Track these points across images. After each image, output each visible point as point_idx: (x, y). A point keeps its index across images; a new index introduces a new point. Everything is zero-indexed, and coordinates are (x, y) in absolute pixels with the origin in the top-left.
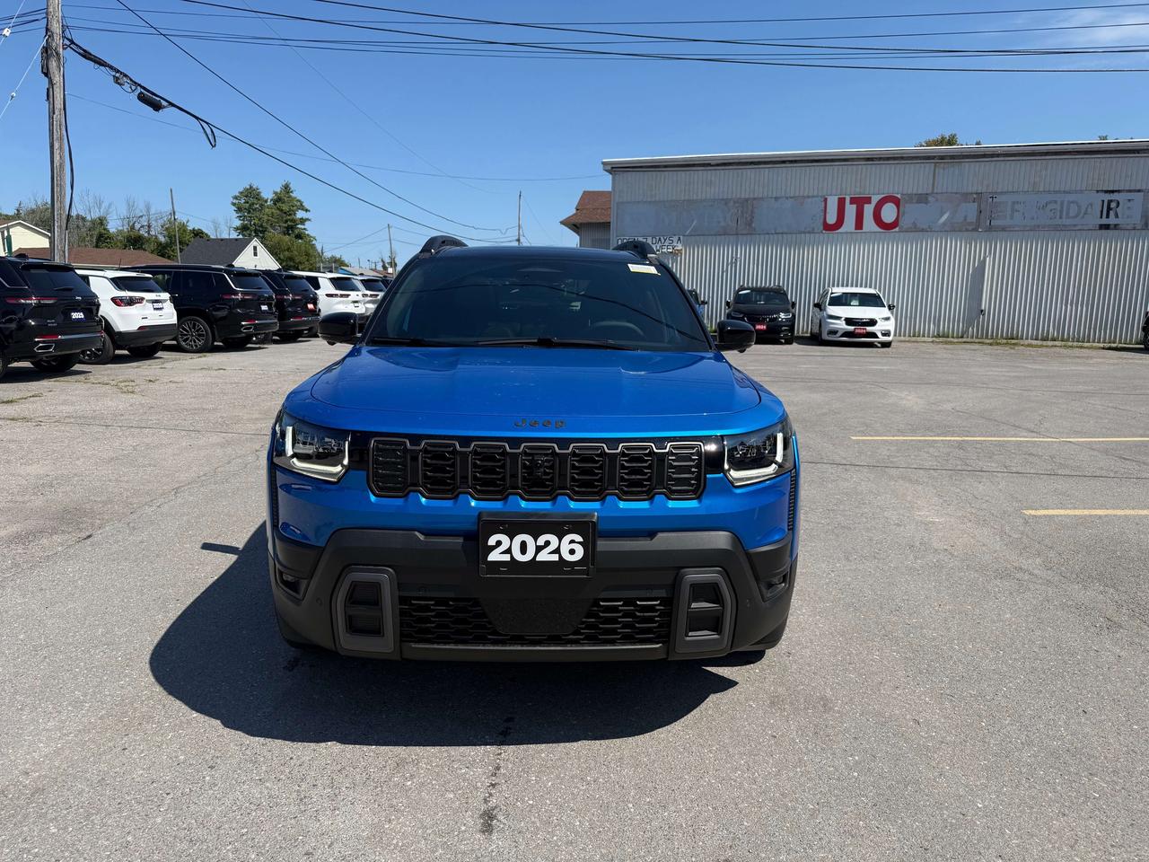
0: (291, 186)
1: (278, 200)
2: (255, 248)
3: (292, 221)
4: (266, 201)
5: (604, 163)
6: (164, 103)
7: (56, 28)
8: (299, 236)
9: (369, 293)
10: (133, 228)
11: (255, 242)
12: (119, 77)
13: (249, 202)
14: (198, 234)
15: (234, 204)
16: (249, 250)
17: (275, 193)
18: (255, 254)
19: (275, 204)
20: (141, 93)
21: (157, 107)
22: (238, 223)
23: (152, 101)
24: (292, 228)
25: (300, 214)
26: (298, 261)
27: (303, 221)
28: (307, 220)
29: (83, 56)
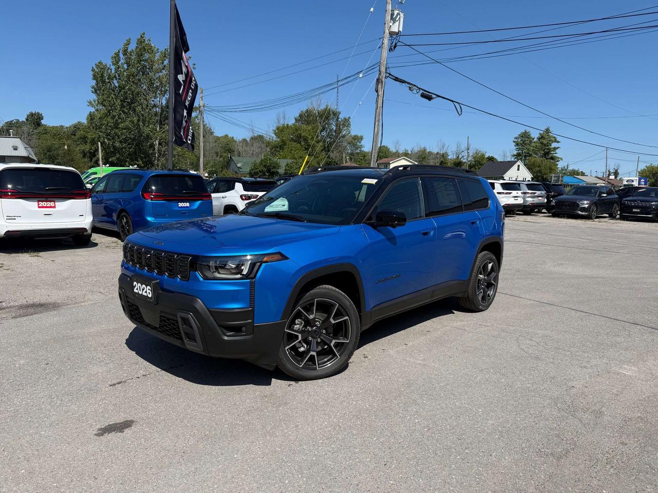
0: (550, 129)
1: (542, 137)
2: (519, 166)
3: (549, 149)
6: (434, 96)
7: (383, 69)
8: (552, 158)
9: (530, 191)
10: (458, 157)
11: (520, 162)
12: (411, 86)
13: (523, 140)
14: (491, 159)
15: (514, 142)
16: (515, 167)
17: (540, 134)
18: (518, 170)
19: (539, 140)
20: (423, 93)
21: (430, 98)
22: (515, 153)
23: (427, 96)
24: (548, 153)
25: (554, 145)
26: (543, 173)
27: (555, 149)
28: (558, 148)
29: (395, 80)
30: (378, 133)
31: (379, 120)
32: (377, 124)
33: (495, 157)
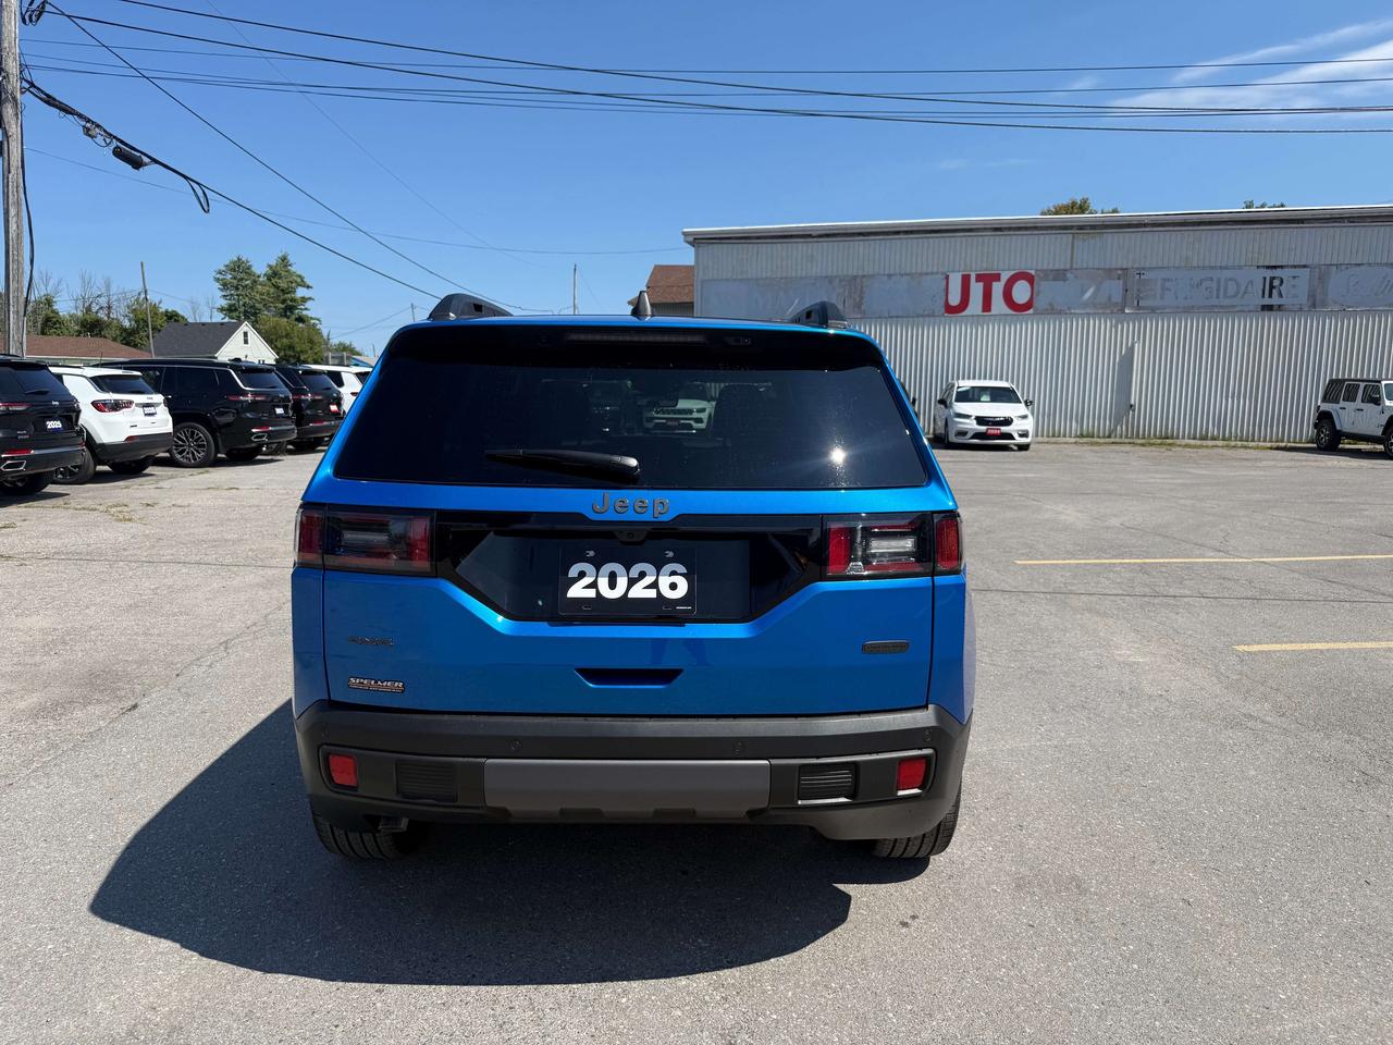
0: (289, 257)
1: (274, 274)
2: (245, 334)
3: (293, 300)
4: (259, 277)
5: (685, 234)
6: (146, 159)
8: (300, 319)
11: (246, 327)
12: (90, 127)
13: (237, 277)
14: (172, 317)
15: (217, 280)
16: (238, 336)
17: (270, 267)
18: (246, 342)
19: (269, 279)
20: (117, 147)
21: (137, 164)
22: (224, 303)
23: (131, 157)
24: (291, 309)
25: (301, 292)
26: (298, 349)
27: (304, 300)
28: (310, 298)
33: (181, 313)
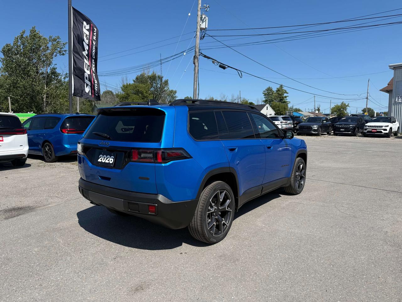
0: (283, 85)
2: (267, 107)
3: (283, 97)
4: (274, 91)
5: (390, 66)
6: (226, 67)
7: (197, 50)
8: (285, 102)
9: (284, 121)
11: (268, 105)
12: (214, 61)
13: (268, 93)
14: (251, 104)
15: (263, 93)
16: (265, 108)
17: (277, 88)
18: (267, 109)
19: (277, 92)
20: (220, 65)
21: (224, 68)
22: (264, 99)
24: (282, 100)
25: (285, 95)
26: (281, 110)
27: (286, 97)
28: (287, 96)
29: (204, 57)
30: (196, 88)
31: (196, 81)
32: (195, 83)
33: (253, 102)
